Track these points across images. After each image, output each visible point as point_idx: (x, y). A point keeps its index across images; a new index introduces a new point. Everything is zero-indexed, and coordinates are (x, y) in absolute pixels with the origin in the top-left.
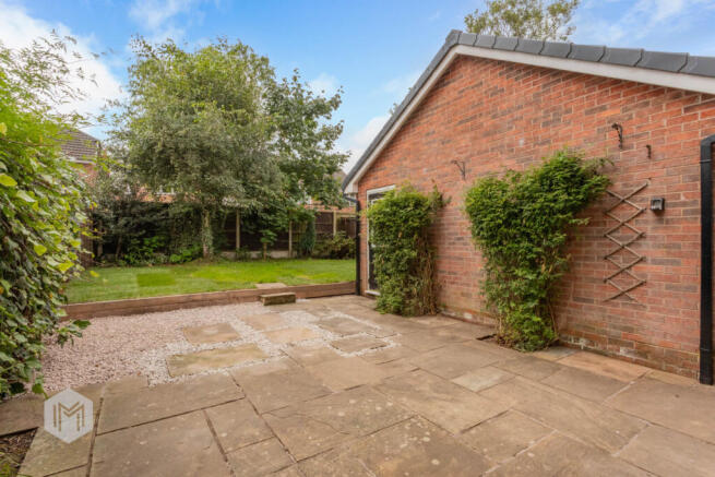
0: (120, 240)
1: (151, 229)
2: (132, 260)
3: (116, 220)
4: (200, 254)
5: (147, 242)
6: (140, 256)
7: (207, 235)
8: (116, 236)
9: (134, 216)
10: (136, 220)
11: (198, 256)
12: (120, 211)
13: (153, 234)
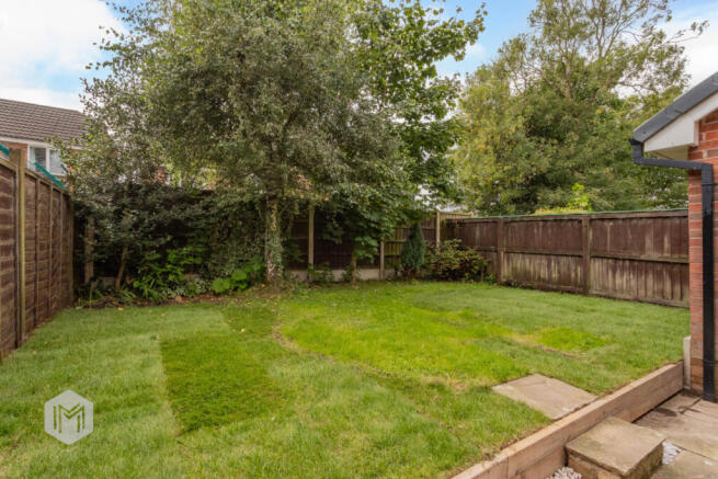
0: (125, 253)
1: (179, 232)
2: (146, 290)
3: (118, 215)
4: (261, 277)
5: (172, 256)
6: (160, 282)
7: (275, 244)
8: (118, 246)
9: (151, 209)
10: (155, 217)
11: (258, 280)
12: (126, 200)
13: (183, 242)
